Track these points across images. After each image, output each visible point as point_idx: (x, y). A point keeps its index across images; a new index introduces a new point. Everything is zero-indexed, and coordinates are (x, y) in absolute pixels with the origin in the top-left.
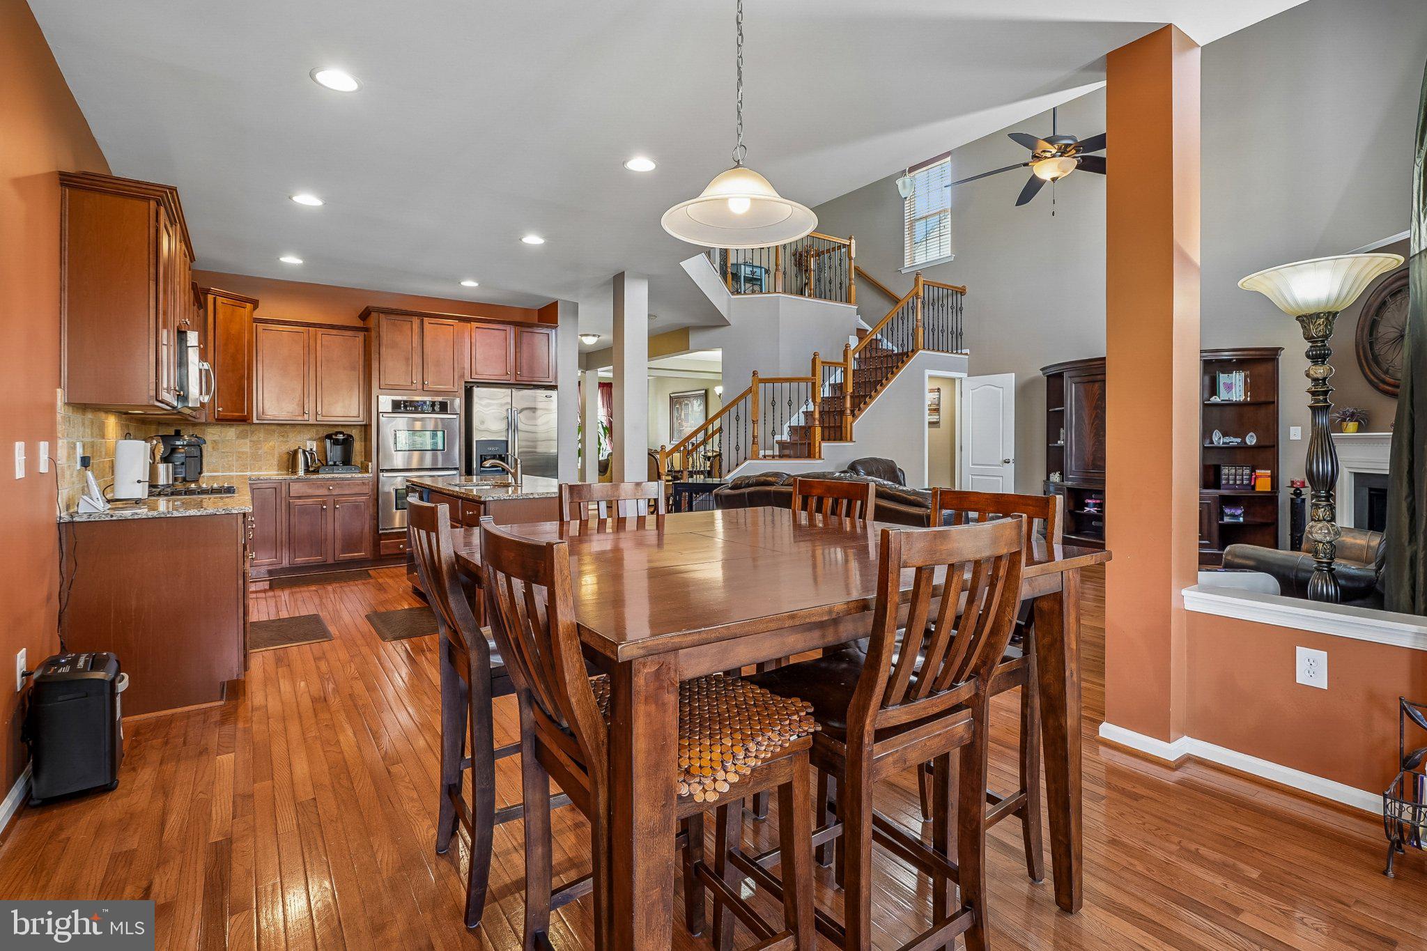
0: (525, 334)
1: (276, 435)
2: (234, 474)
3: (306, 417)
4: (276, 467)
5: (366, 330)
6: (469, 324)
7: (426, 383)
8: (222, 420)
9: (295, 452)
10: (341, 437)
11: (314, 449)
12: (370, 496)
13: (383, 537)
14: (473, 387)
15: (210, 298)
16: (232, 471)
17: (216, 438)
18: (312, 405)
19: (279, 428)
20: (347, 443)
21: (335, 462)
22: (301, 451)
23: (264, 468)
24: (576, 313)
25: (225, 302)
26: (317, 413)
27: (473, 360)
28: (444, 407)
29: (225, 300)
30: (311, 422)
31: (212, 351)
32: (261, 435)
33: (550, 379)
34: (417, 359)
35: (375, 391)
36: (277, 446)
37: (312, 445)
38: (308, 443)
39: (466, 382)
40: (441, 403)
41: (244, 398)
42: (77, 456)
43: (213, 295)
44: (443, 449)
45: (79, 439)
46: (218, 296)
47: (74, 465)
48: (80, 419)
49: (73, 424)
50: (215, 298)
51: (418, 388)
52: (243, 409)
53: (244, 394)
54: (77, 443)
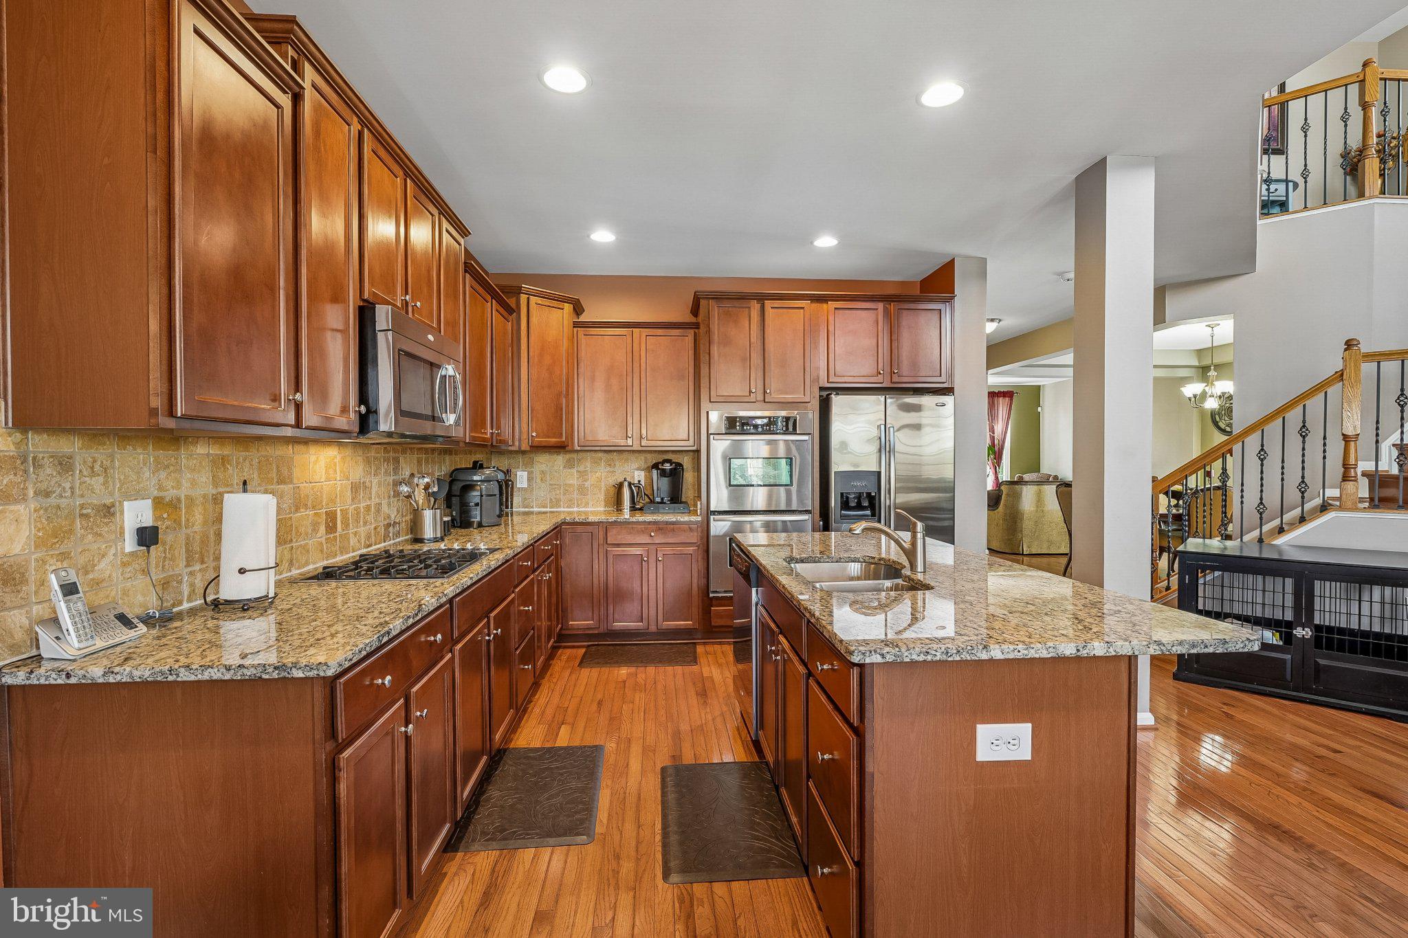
0: (905, 312)
1: (603, 464)
2: (562, 509)
3: (630, 442)
4: (603, 503)
5: (696, 326)
6: (825, 306)
7: (768, 391)
8: (537, 447)
9: (620, 485)
10: (667, 466)
11: (642, 483)
12: (698, 546)
13: (714, 602)
14: (831, 394)
15: (523, 297)
16: (560, 507)
17: (543, 467)
18: (636, 426)
19: (606, 455)
20: (674, 474)
21: (662, 499)
22: (626, 484)
23: (591, 503)
24: (983, 274)
25: (540, 302)
26: (641, 437)
27: (831, 356)
28: (790, 426)
29: (539, 300)
30: (636, 447)
31: (526, 363)
32: (587, 465)
33: (943, 379)
34: (756, 359)
35: (705, 405)
36: (601, 476)
37: (639, 476)
38: (636, 473)
39: (821, 389)
40: (787, 419)
41: (562, 420)
42: (122, 528)
43: (526, 294)
44: (791, 484)
45: (137, 495)
46: (532, 295)
47: (104, 546)
48: (141, 457)
49: (92, 468)
50: (528, 298)
51: (758, 399)
52: (562, 434)
53: (562, 414)
54: (121, 504)
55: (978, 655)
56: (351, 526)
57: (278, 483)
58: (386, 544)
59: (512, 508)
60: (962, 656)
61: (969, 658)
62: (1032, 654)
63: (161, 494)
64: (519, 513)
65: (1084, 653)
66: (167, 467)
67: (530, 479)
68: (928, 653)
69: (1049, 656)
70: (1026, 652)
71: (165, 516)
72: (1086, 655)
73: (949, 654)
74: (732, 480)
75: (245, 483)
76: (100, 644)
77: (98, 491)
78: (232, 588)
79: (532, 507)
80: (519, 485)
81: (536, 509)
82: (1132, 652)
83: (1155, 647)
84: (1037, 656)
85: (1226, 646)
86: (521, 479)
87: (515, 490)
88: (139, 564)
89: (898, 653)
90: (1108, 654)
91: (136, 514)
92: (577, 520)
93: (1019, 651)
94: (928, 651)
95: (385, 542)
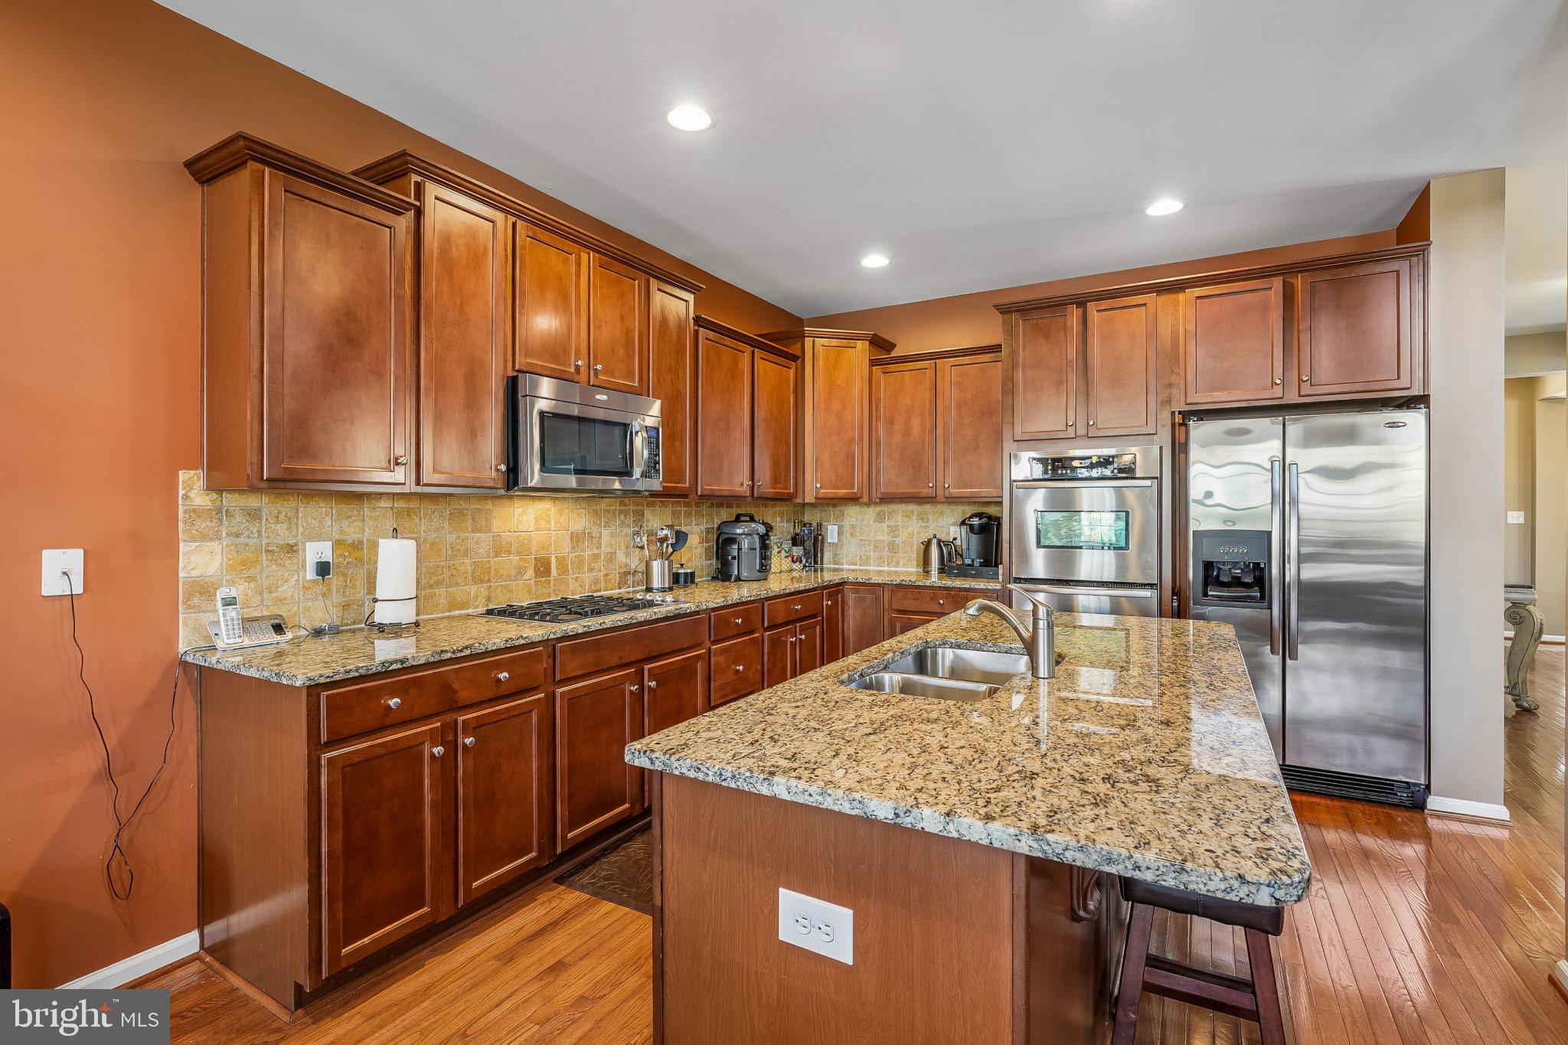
0: (1325, 285)
1: (916, 517)
2: (872, 568)
3: (932, 492)
4: (913, 562)
6: (1181, 296)
8: (824, 499)
9: (928, 544)
10: (978, 522)
11: (959, 540)
15: (808, 341)
16: (870, 565)
17: (853, 521)
18: (939, 474)
19: (918, 508)
22: (936, 541)
24: (1496, 195)
25: (824, 344)
26: (944, 486)
27: (1191, 366)
28: (1128, 467)
29: (823, 342)
30: (939, 499)
33: (1404, 382)
34: (1076, 382)
35: (1008, 444)
36: (912, 532)
37: (955, 533)
38: (952, 529)
39: (1175, 415)
41: (853, 468)
42: (304, 562)
43: (811, 337)
44: (1127, 548)
45: (319, 538)
46: (817, 337)
47: (287, 574)
48: (324, 510)
49: (277, 518)
50: (814, 341)
51: (1079, 433)
52: (853, 484)
53: (854, 464)
54: (304, 544)
55: (758, 786)
56: (570, 571)
57: (473, 531)
58: (622, 591)
59: (822, 563)
60: (738, 784)
61: (746, 789)
62: (828, 803)
63: (342, 537)
64: (829, 570)
65: (907, 821)
66: (350, 517)
67: (840, 534)
68: (699, 769)
69: (853, 813)
70: (820, 799)
71: (347, 554)
72: (909, 826)
73: (723, 778)
74: (1042, 539)
75: (395, 529)
76: (247, 642)
77: (282, 533)
78: (384, 614)
79: (842, 564)
80: (829, 540)
81: (846, 567)
82: (988, 841)
83: (1031, 843)
84: (836, 808)
85: (1184, 877)
86: (832, 533)
87: (826, 545)
88: (320, 588)
89: (667, 761)
90: (945, 833)
91: (317, 551)
92: (860, 580)
93: (810, 795)
94: (700, 766)
95: (620, 588)
